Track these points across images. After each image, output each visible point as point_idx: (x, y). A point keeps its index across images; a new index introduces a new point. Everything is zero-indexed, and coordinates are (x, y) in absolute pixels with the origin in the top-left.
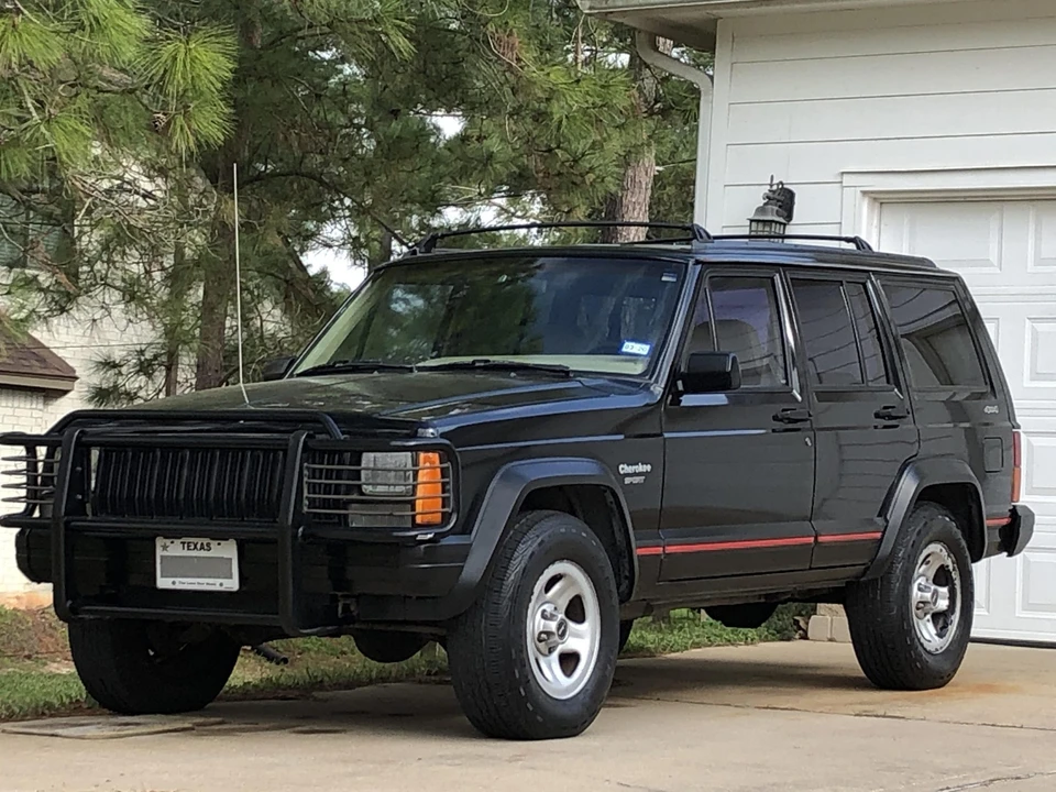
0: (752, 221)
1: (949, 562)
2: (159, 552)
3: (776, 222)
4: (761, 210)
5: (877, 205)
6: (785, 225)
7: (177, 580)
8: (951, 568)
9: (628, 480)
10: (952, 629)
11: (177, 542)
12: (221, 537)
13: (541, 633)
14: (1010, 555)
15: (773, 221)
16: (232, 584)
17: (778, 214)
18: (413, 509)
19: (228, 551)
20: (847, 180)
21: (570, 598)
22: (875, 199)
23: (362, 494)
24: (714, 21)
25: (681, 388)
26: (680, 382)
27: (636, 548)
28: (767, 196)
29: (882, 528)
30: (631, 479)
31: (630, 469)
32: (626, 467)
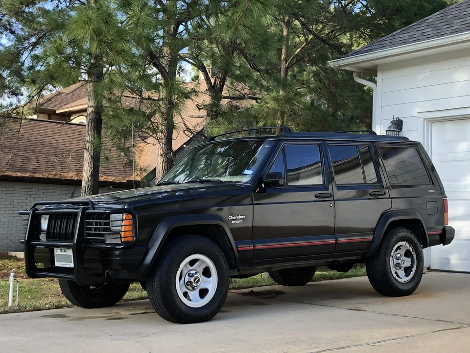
0: (387, 131)
1: (410, 248)
2: (55, 253)
3: (395, 131)
4: (390, 127)
5: (430, 123)
6: (399, 132)
7: (60, 263)
8: (411, 250)
9: (233, 222)
10: (412, 274)
11: (59, 249)
12: (68, 247)
13: (187, 282)
14: (443, 245)
15: (393, 130)
16: (72, 265)
17: (395, 128)
18: (121, 236)
19: (70, 252)
20: (419, 115)
21: (204, 267)
22: (429, 121)
23: (111, 231)
24: (376, 66)
25: (263, 186)
26: (263, 184)
27: (237, 248)
28: (392, 122)
29: (372, 237)
30: (235, 221)
31: (234, 218)
32: (232, 217)
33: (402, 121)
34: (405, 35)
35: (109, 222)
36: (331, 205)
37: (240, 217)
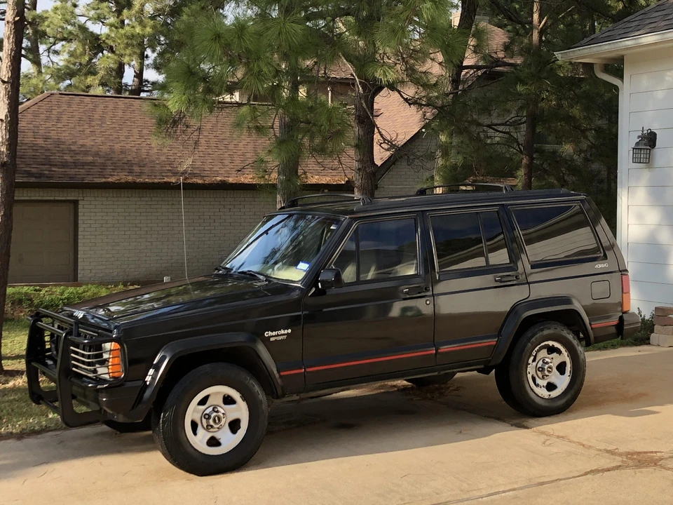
0: (634, 149)
4: (637, 144)
6: (650, 150)
9: (272, 339)
15: (642, 148)
25: (320, 287)
26: (319, 284)
27: (279, 372)
28: (639, 137)
29: (496, 340)
30: (275, 338)
31: (274, 333)
32: (270, 333)
33: (655, 135)
36: (428, 302)
37: (282, 332)
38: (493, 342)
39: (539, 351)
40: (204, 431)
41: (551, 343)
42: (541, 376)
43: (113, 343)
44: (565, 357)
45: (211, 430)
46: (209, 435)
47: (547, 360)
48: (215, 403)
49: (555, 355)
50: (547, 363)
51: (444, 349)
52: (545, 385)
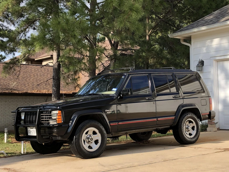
0: (197, 66)
3: (200, 66)
4: (198, 64)
5: (217, 62)
6: (202, 66)
15: (199, 66)
18: (56, 121)
20: (211, 58)
22: (216, 61)
24: (191, 36)
26: (121, 95)
27: (110, 124)
28: (199, 62)
29: (174, 117)
30: (108, 112)
31: (108, 111)
32: (107, 110)
33: (203, 61)
34: (203, 21)
35: (51, 115)
36: (154, 103)
37: (111, 110)
38: (173, 117)
39: (186, 122)
40: (87, 144)
41: (190, 119)
42: (187, 131)
43: (58, 111)
44: (194, 124)
45: (89, 143)
46: (88, 145)
47: (189, 125)
48: (90, 134)
49: (191, 124)
50: (189, 126)
51: (159, 119)
52: (189, 134)
